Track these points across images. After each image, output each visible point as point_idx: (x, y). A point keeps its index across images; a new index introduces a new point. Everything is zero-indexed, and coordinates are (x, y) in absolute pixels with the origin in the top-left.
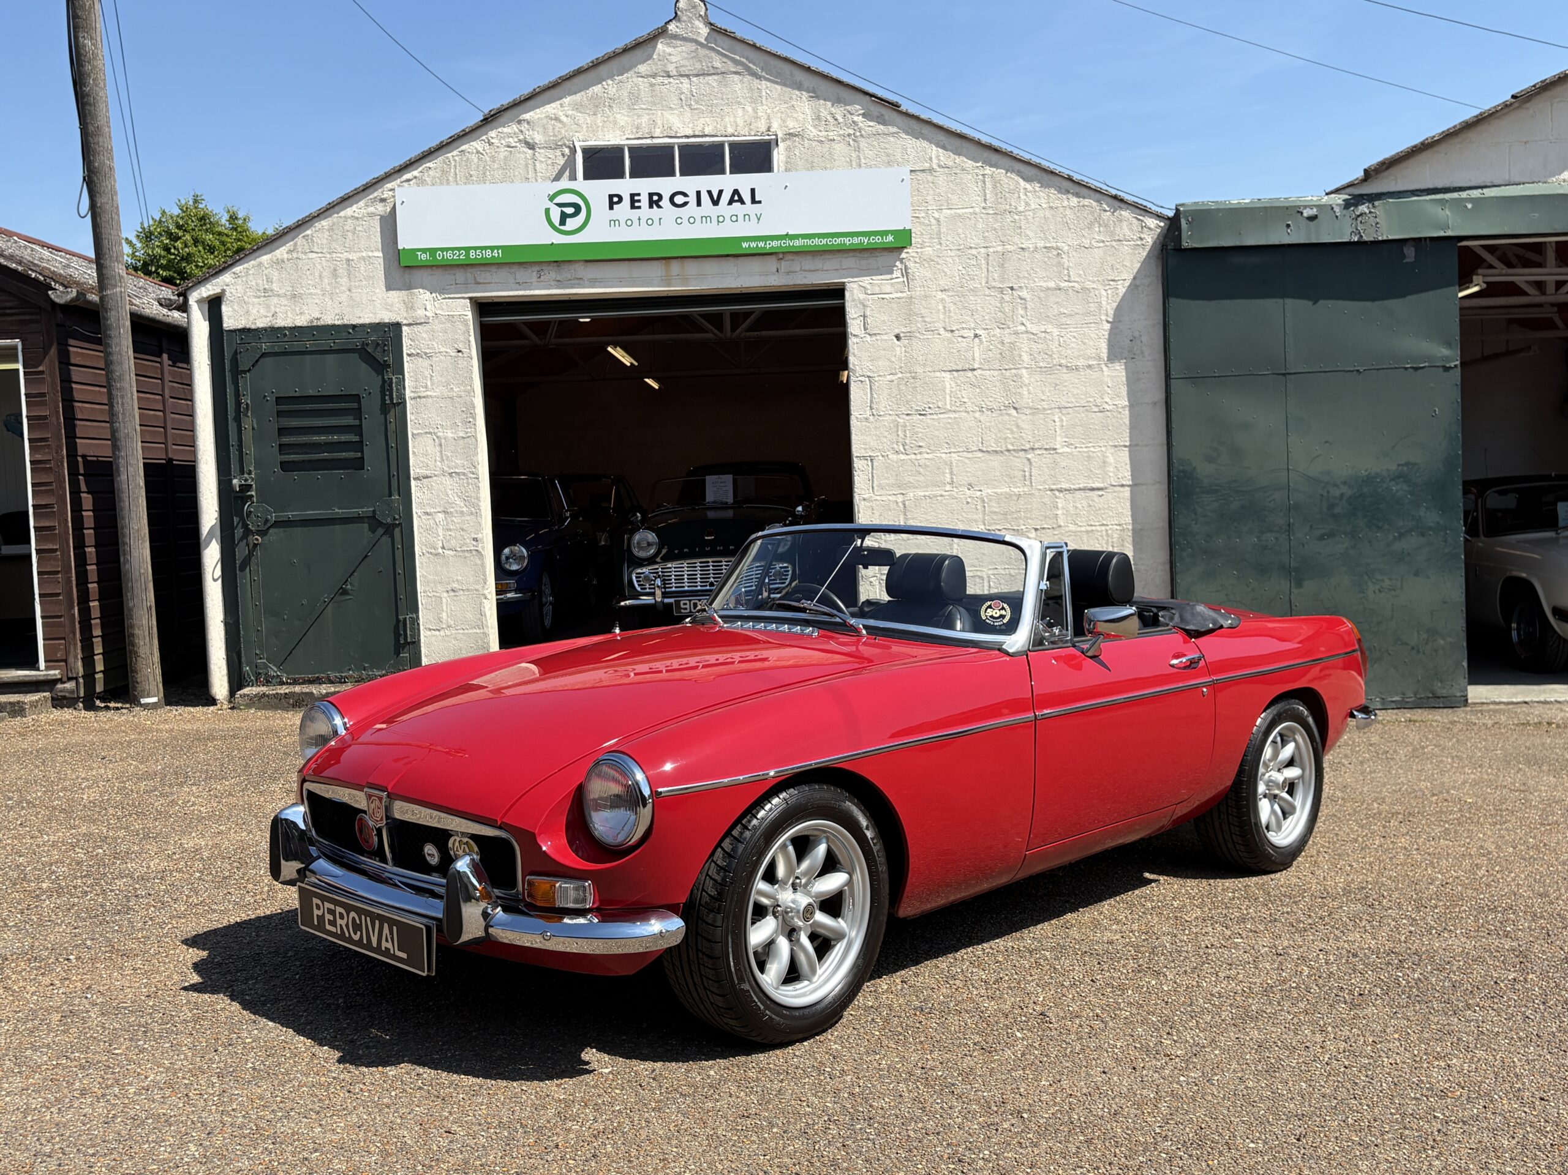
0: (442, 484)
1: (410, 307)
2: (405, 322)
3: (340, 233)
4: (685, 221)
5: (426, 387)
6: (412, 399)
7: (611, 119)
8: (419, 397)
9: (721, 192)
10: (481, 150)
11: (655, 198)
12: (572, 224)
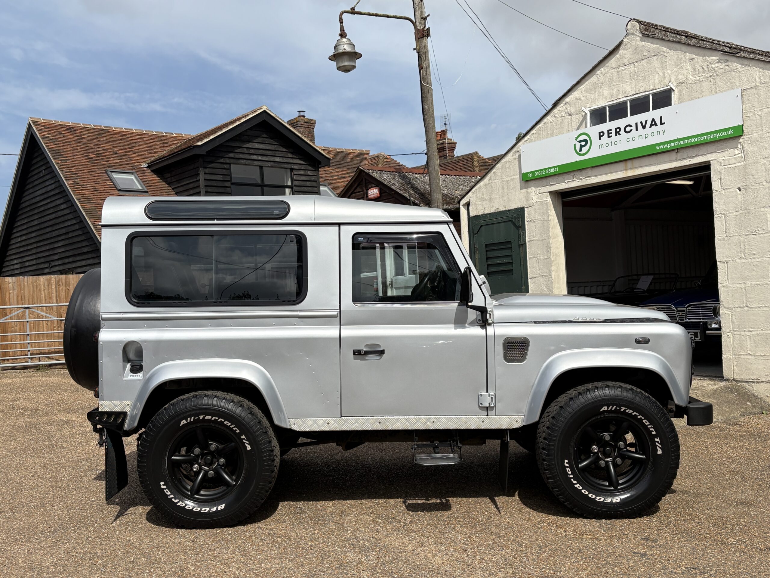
0: (539, 281)
1: (528, 200)
2: (526, 206)
3: (505, 169)
4: (631, 140)
5: (533, 236)
6: (529, 242)
7: (601, 94)
8: (531, 241)
9: (646, 121)
10: (551, 120)
11: (618, 130)
12: (585, 150)
